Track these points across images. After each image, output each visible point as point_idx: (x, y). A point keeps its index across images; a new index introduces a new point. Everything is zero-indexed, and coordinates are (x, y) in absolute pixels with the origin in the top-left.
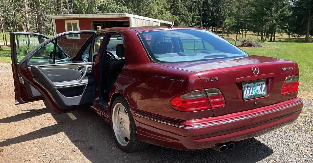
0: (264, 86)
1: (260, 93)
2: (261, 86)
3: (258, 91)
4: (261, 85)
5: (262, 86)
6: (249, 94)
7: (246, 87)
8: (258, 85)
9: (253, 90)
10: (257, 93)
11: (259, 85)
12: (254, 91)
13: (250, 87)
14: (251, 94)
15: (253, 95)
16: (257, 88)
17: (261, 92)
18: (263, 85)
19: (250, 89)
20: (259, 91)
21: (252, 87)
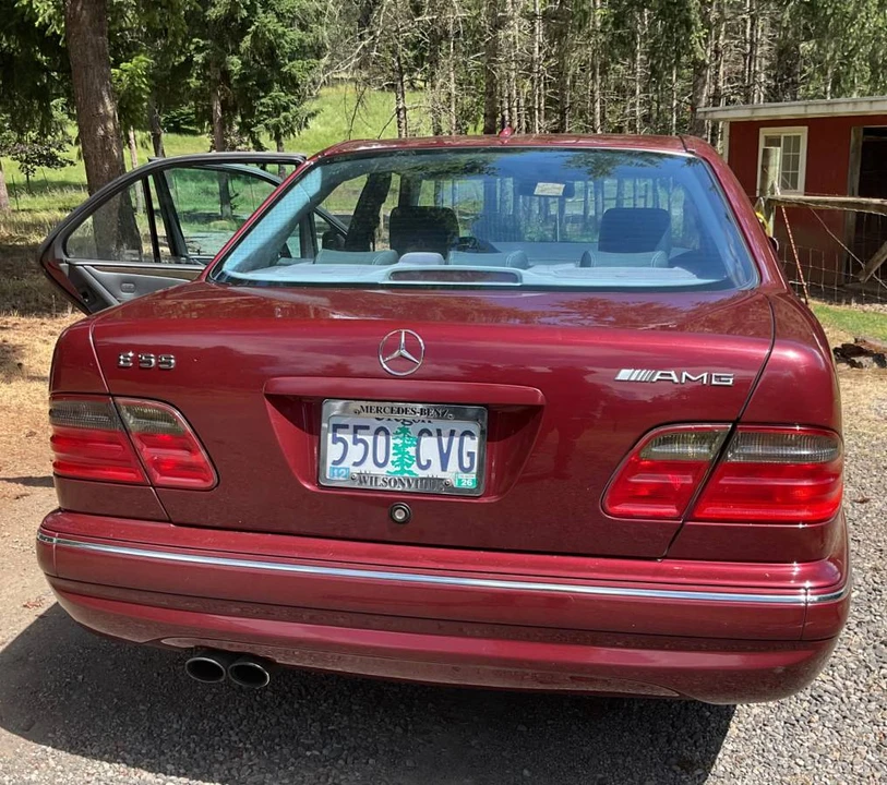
0: (472, 445)
1: (435, 471)
2: (445, 440)
3: (424, 463)
4: (445, 432)
5: (456, 440)
6: (355, 464)
7: (346, 427)
8: (425, 432)
9: (392, 451)
10: (414, 468)
11: (435, 434)
12: (392, 458)
13: (373, 429)
14: (369, 467)
15: (382, 472)
16: (418, 446)
17: (444, 467)
18: (467, 439)
19: (369, 439)
20: (429, 462)
21: (387, 433)
